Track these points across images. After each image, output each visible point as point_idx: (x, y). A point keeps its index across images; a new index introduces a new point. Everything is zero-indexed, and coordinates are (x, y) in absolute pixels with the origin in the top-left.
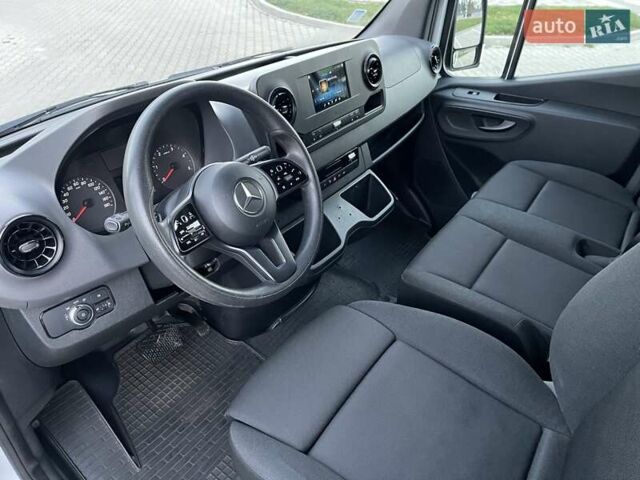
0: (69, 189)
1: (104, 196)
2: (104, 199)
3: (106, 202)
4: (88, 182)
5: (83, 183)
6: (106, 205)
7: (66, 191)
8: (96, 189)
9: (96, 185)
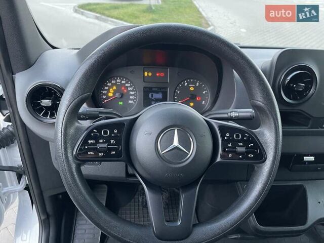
0: (113, 82)
1: (132, 95)
2: (131, 97)
3: (131, 100)
4: (127, 83)
5: (123, 82)
6: (130, 102)
7: (110, 82)
8: (129, 89)
9: (131, 86)
